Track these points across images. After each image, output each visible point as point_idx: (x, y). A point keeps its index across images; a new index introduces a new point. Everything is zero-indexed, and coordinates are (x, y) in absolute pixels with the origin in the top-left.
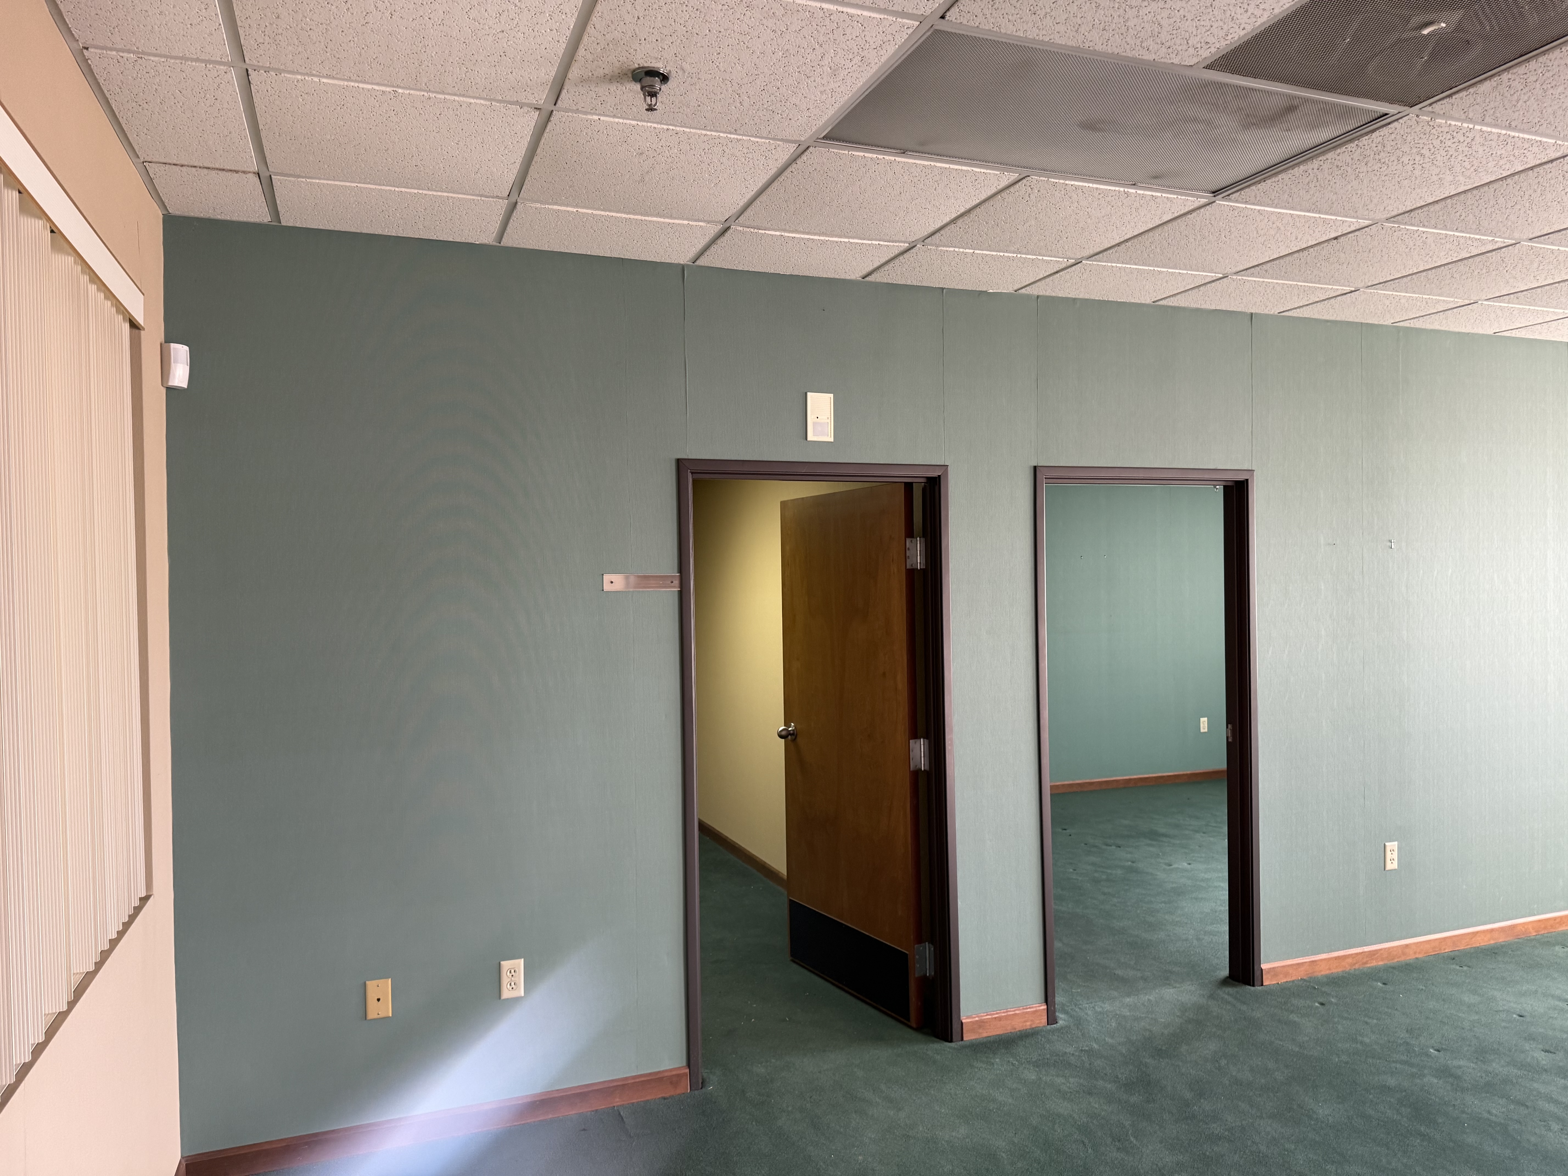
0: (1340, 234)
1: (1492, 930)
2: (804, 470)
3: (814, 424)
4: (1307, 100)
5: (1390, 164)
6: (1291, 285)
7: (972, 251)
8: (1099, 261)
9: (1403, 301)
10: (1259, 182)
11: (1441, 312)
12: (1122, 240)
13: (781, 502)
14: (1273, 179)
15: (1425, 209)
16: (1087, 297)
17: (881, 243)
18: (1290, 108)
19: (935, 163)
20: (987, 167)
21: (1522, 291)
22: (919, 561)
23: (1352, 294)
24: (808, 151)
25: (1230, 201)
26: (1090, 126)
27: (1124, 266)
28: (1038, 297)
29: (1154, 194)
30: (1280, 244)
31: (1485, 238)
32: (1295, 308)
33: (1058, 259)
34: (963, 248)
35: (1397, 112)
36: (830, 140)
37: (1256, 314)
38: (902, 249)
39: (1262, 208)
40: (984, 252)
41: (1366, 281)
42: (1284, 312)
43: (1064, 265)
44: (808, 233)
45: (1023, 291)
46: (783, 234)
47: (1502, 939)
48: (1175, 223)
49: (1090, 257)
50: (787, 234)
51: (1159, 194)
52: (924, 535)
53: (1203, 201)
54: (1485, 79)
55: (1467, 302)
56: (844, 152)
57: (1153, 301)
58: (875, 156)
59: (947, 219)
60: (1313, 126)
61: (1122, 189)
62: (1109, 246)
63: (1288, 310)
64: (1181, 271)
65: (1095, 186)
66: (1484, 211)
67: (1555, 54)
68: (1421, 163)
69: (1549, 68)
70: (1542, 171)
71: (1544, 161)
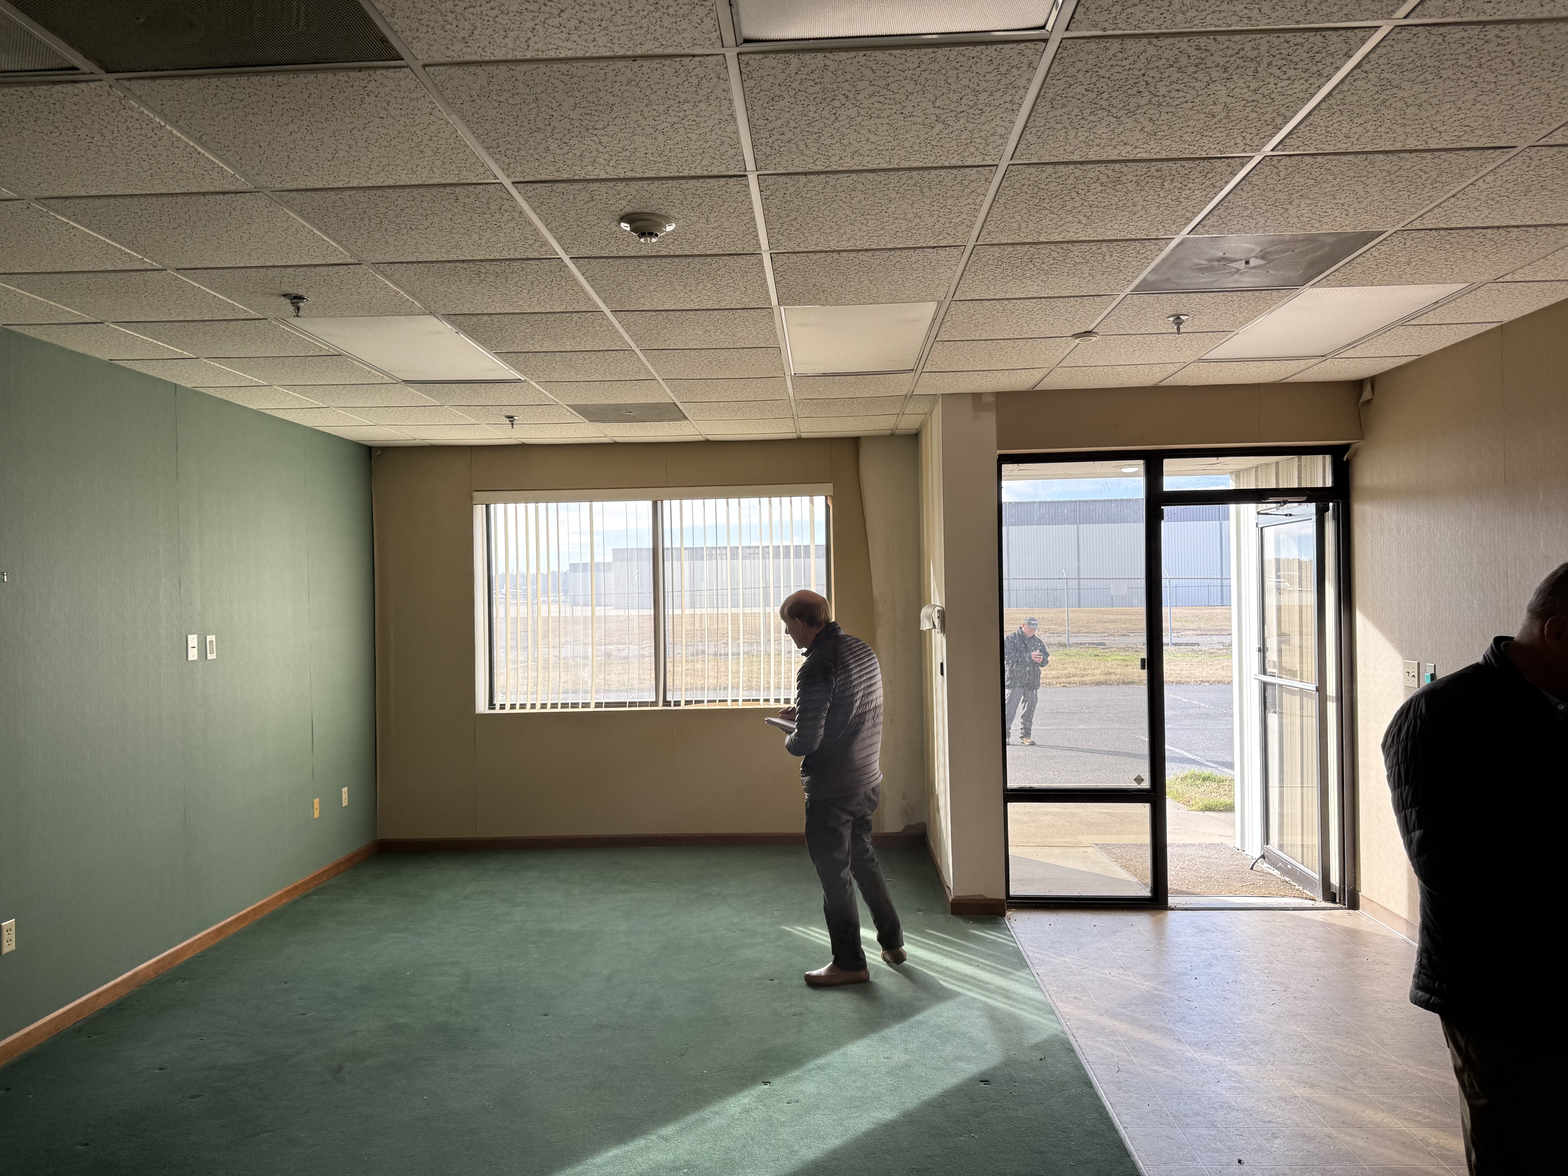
5: (64, 132)
9: (24, 301)
11: (62, 324)
15: (84, 201)
21: (151, 322)
31: (135, 254)
35: (90, 71)
55: (93, 320)
66: (145, 223)
67: (268, 79)
68: (99, 144)
69: (257, 92)
70: (212, 201)
71: (218, 190)
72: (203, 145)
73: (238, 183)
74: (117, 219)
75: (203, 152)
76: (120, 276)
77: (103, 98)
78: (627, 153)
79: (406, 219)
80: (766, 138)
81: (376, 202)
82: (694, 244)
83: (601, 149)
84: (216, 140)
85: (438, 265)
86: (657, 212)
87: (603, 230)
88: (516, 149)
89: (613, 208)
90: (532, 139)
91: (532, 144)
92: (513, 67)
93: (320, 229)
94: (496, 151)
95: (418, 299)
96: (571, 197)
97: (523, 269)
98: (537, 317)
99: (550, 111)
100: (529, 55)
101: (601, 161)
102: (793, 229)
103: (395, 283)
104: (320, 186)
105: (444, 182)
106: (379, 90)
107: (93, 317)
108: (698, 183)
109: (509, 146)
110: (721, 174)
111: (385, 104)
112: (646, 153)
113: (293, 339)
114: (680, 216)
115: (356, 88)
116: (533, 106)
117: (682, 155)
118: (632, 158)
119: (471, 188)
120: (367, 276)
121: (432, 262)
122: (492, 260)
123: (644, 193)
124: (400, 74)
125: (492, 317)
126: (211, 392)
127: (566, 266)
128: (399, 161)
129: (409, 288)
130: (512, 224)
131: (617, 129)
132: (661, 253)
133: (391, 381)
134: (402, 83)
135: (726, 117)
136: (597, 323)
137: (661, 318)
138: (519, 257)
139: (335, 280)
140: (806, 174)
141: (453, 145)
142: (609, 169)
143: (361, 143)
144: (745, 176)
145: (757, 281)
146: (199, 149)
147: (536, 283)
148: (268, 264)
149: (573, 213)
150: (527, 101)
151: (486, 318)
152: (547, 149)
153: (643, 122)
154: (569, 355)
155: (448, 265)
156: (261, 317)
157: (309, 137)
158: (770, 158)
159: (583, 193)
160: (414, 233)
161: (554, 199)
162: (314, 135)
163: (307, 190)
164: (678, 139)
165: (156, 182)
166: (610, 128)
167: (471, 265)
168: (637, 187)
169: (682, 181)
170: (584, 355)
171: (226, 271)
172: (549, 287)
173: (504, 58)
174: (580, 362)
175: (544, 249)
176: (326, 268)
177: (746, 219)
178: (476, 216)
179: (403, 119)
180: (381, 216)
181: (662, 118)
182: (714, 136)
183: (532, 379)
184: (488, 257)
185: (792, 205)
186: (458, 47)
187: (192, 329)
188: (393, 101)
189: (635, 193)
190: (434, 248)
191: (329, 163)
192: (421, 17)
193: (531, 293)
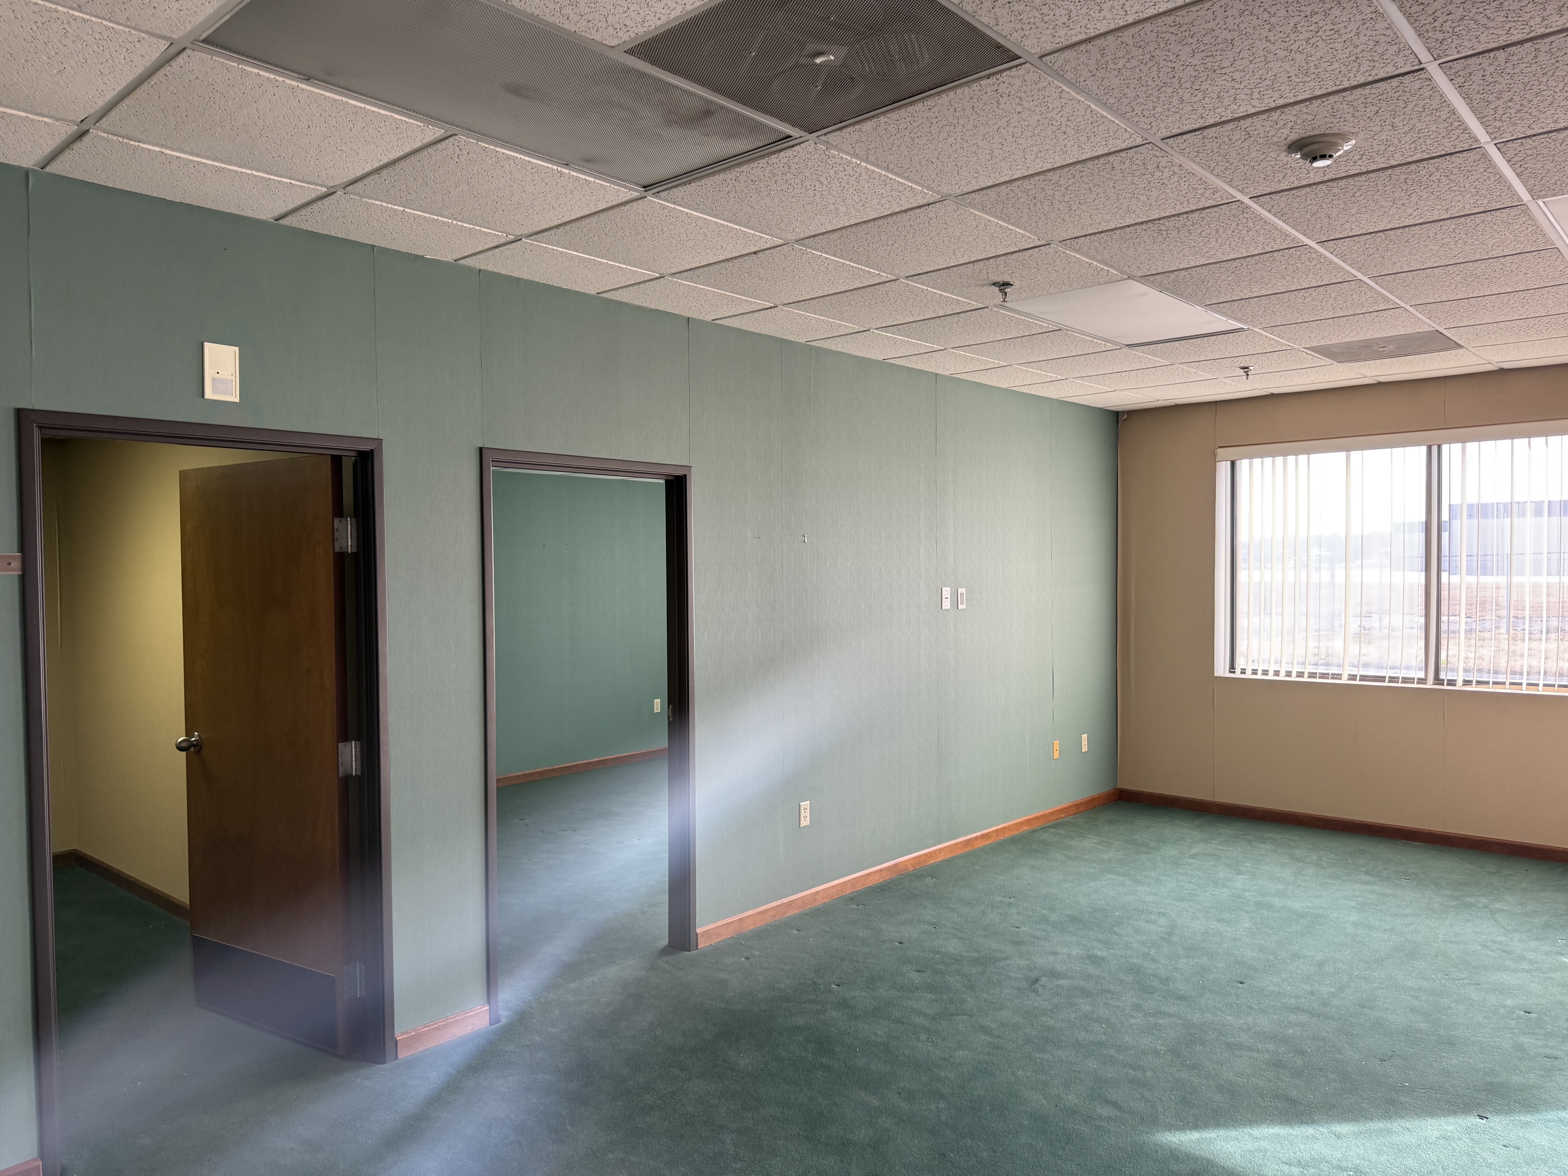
0: (758, 249)
1: (881, 870)
2: (200, 433)
3: (214, 380)
4: (722, 107)
5: (796, 187)
6: (721, 294)
7: (402, 209)
8: (539, 242)
9: (812, 321)
10: (685, 184)
11: (842, 335)
12: (560, 222)
13: (180, 472)
14: (697, 183)
15: (826, 236)
16: (530, 278)
17: (294, 182)
18: (708, 112)
19: (347, 100)
20: (409, 117)
21: (902, 324)
22: (349, 544)
23: (772, 310)
24: (185, 53)
25: (660, 198)
26: (516, 90)
27: (565, 250)
28: (480, 271)
29: (587, 178)
30: (708, 251)
31: (874, 271)
32: (726, 318)
33: (497, 233)
34: (391, 204)
35: (799, 136)
36: (213, 45)
37: (692, 318)
38: (319, 193)
39: (690, 211)
40: (416, 212)
41: (783, 299)
42: (716, 319)
43: (503, 241)
44: (197, 156)
45: (463, 262)
46: (163, 150)
47: (888, 877)
48: (611, 213)
49: (530, 236)
50: (168, 152)
51: (592, 180)
52: (356, 515)
53: (635, 194)
54: (868, 119)
55: (862, 329)
56: (232, 64)
57: (596, 292)
58: (272, 76)
59: (368, 168)
60: (729, 135)
61: (555, 167)
62: (548, 227)
63: (720, 319)
64: (620, 265)
65: (527, 158)
66: (871, 245)
67: (919, 106)
68: (820, 190)
69: (915, 119)
70: (913, 215)
71: (914, 205)
72: (892, 171)
73: (927, 196)
74: (851, 245)
75: (893, 177)
76: (868, 290)
77: (813, 153)
78: (1267, 82)
79: (1072, 196)
80: (1431, 23)
81: (1042, 186)
82: (1387, 155)
83: (1237, 86)
84: (899, 165)
85: (1118, 232)
86: (1327, 132)
87: (1273, 163)
88: (1151, 108)
89: (1275, 139)
90: (1163, 95)
91: (1165, 99)
92: (1120, 34)
93: (1004, 220)
94: (1133, 114)
95: (1112, 267)
96: (1226, 139)
97: (1203, 219)
98: (1236, 263)
99: (1170, 64)
100: (1130, 19)
101: (1243, 97)
102: (1513, 111)
103: (1086, 255)
104: (991, 183)
105: (1096, 155)
106: (1009, 90)
107: (861, 326)
108: (1367, 90)
109: (1143, 107)
110: (1390, 74)
111: (1018, 100)
112: (1289, 77)
113: (1014, 321)
114: (1356, 129)
115: (989, 93)
116: (1150, 64)
117: (1332, 68)
118: (1275, 86)
119: (1123, 154)
120: (1058, 254)
121: (1113, 230)
122: (1170, 217)
123: (1305, 116)
124: (1022, 71)
125: (1189, 271)
126: (964, 377)
127: (1248, 207)
128: (1047, 147)
129: (1098, 258)
130: (1176, 178)
131: (1246, 62)
132: (1352, 172)
133: (1114, 347)
134: (1026, 78)
135: (1370, 16)
136: (1303, 257)
137: (1379, 240)
138: (1195, 208)
139: (1031, 263)
140: (1503, 48)
141: (1091, 120)
142: (1255, 103)
143: (1010, 139)
144: (1423, 69)
145: (1489, 178)
146: (890, 176)
147: (1221, 231)
148: (972, 259)
149: (1234, 154)
150: (1144, 61)
151: (1183, 273)
152: (1182, 101)
153: (1271, 47)
154: (1286, 296)
155: (1128, 230)
156: (983, 306)
157: (966, 145)
158: (1445, 43)
159: (1237, 132)
160: (1084, 207)
161: (1209, 145)
162: (969, 142)
163: (983, 189)
164: (1320, 53)
165: (868, 210)
166: (1237, 63)
167: (1150, 225)
168: (1294, 112)
169: (1344, 94)
170: (1303, 292)
171: (941, 272)
172: (1237, 231)
173: (1107, 29)
174: (1300, 301)
175: (1217, 195)
176: (1021, 254)
177: (1444, 115)
178: (1136, 179)
179: (1037, 109)
180: (1050, 198)
181: (1292, 37)
182: (1363, 39)
183: (1254, 326)
184: (1164, 215)
185: (1498, 86)
186: (1062, 32)
187: (932, 326)
188: (1023, 95)
189: (1293, 119)
190: (1108, 217)
191: (990, 163)
192: (1021, 17)
193: (1220, 240)
